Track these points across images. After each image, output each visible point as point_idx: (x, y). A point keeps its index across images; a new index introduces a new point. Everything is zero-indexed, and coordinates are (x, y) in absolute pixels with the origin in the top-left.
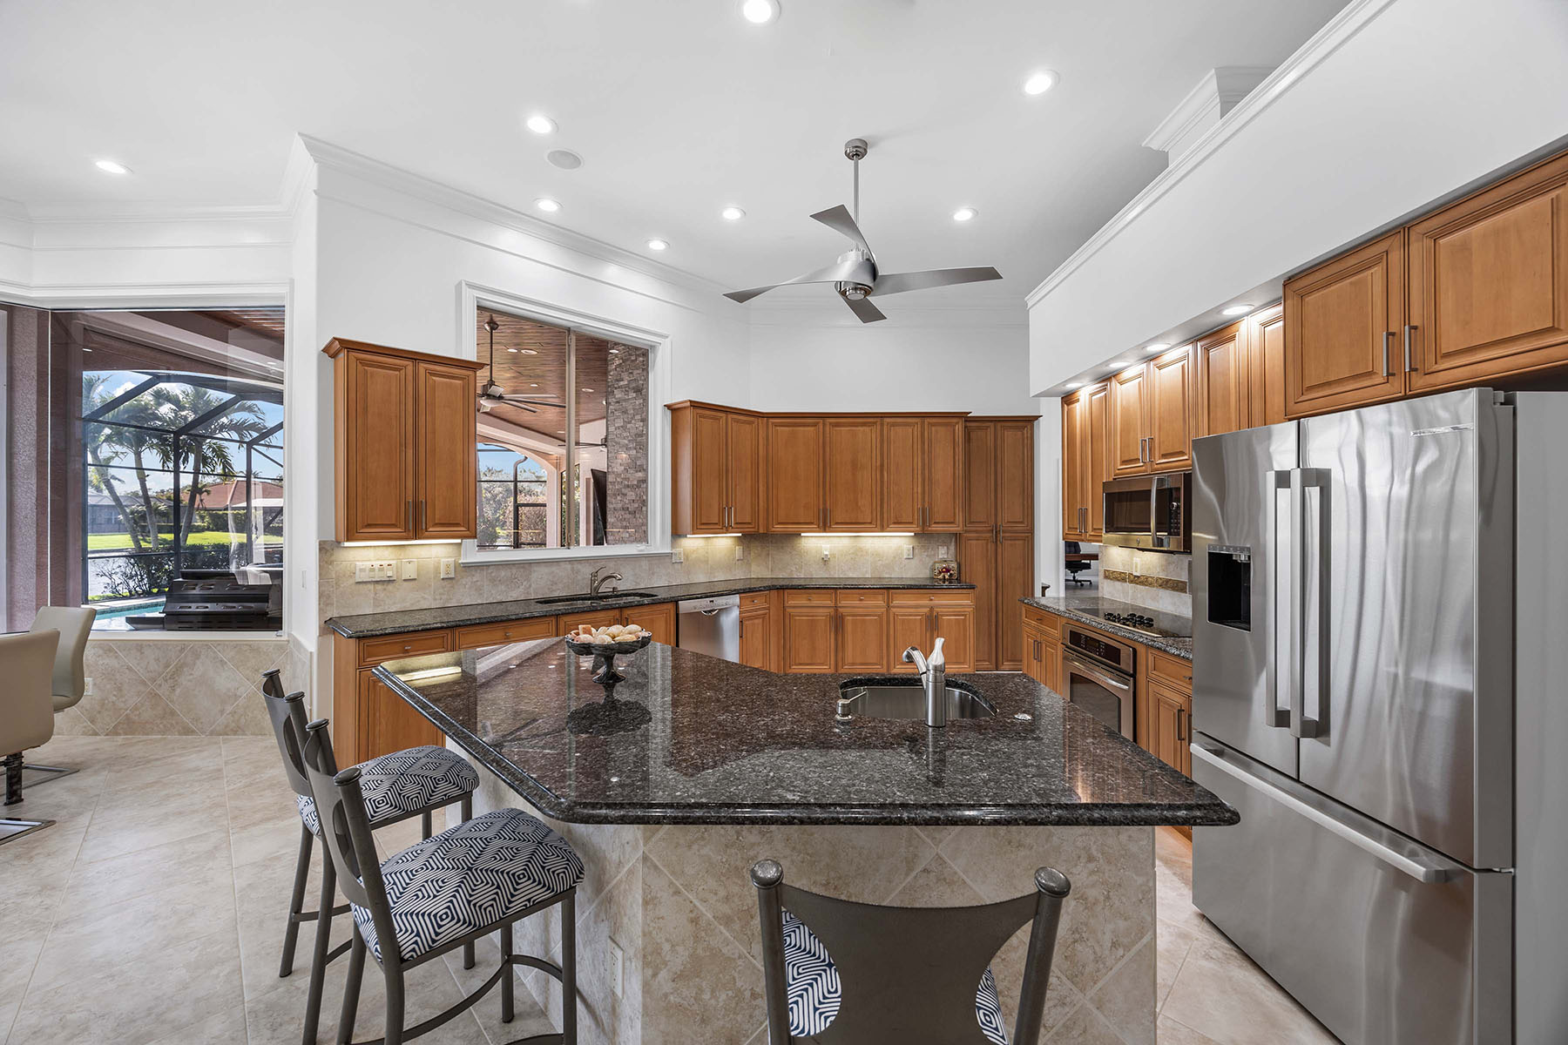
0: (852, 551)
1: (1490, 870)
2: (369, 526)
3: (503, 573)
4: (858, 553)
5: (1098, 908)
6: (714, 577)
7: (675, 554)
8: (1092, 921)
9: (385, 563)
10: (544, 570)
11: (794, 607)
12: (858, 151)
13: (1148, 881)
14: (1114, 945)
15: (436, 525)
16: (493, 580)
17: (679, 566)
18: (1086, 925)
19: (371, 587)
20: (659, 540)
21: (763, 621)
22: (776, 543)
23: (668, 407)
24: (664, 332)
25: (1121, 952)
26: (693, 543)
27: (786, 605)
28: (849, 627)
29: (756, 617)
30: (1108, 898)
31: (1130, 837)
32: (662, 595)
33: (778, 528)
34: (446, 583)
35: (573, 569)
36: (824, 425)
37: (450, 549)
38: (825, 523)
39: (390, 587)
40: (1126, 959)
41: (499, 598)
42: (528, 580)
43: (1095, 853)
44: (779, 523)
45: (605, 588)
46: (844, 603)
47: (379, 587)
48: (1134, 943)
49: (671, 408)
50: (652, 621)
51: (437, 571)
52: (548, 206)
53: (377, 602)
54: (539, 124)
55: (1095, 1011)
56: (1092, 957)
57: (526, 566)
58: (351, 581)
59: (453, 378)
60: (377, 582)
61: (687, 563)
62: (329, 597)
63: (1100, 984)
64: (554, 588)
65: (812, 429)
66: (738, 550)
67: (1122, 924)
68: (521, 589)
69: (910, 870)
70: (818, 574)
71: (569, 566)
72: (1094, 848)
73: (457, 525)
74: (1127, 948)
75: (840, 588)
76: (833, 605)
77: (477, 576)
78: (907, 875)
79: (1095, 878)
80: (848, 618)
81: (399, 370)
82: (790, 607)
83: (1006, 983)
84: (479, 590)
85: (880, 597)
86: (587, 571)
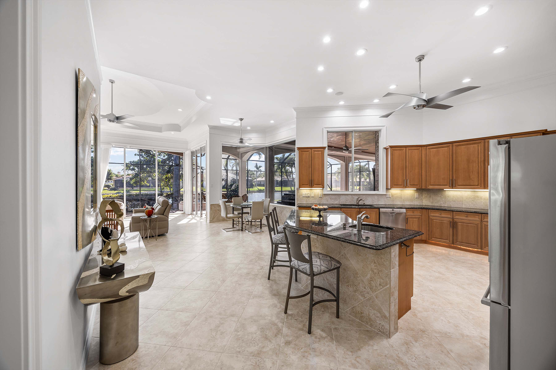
0: (473, 197)
1: (500, 304)
2: (303, 185)
3: (333, 197)
4: (476, 198)
5: (376, 275)
6: (405, 203)
7: (388, 195)
8: (375, 277)
9: (308, 193)
10: (344, 197)
11: (434, 216)
12: (420, 59)
13: (389, 272)
14: (380, 285)
15: (315, 185)
16: (331, 198)
17: (389, 199)
18: (374, 278)
19: (305, 198)
20: (382, 190)
21: (418, 220)
22: (434, 192)
23: (385, 148)
24: (384, 125)
25: (381, 287)
26: (395, 192)
27: (430, 215)
28: (460, 227)
29: (415, 218)
30: (378, 273)
31: (384, 260)
32: (375, 206)
33: (430, 187)
34: (320, 198)
35: (352, 197)
36: (453, 146)
37: (321, 190)
38: (453, 185)
39: (309, 198)
40: (382, 289)
41: (332, 203)
42: (340, 199)
43: (376, 262)
44: (431, 185)
45: (361, 203)
46: (457, 217)
47: (307, 198)
48: (385, 286)
49: (386, 149)
50: (370, 213)
51: (318, 195)
52: (342, 103)
53: (306, 201)
54: (330, 90)
55: (376, 299)
56: (375, 286)
57: (339, 195)
58: (302, 196)
59: (319, 151)
60: (306, 197)
61: (393, 197)
62: (298, 199)
63: (377, 293)
64: (347, 202)
65: (447, 148)
66: (416, 195)
67: (382, 281)
68: (338, 201)
69: (340, 254)
70: (454, 206)
71: (351, 196)
72: (376, 260)
73: (320, 185)
74: (383, 287)
75: (455, 211)
76: (451, 217)
77: (327, 197)
78: (339, 255)
79: (376, 267)
80: (459, 223)
81: (308, 152)
82: (432, 216)
83: (356, 284)
84: (327, 200)
85: (477, 217)
86: (356, 197)
